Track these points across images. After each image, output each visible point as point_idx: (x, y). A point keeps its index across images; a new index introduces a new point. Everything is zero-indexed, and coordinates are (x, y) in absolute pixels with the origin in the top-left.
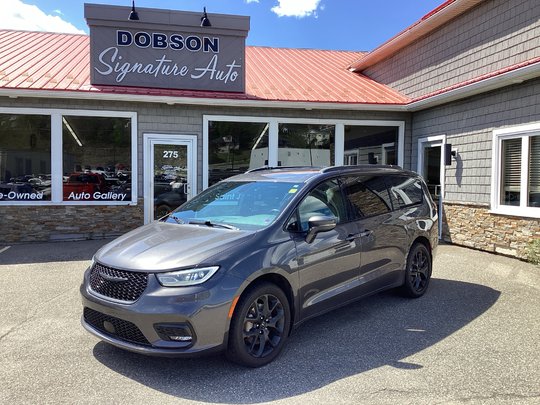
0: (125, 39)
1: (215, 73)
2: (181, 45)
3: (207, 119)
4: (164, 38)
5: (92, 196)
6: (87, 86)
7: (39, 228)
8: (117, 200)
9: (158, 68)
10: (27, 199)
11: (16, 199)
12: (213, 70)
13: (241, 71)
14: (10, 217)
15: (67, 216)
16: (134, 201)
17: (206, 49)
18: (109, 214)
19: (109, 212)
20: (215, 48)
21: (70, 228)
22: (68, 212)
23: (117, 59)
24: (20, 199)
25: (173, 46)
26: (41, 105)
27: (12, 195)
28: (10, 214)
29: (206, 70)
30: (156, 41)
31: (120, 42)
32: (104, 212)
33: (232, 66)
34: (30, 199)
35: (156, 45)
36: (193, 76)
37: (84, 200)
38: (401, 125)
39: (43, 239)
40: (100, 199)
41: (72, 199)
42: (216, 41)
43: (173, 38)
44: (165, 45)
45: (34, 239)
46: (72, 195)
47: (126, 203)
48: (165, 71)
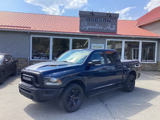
1: (110, 28)
2: (102, 21)
3: (107, 40)
4: (98, 19)
6: (79, 32)
12: (109, 27)
13: (116, 28)
17: (108, 22)
20: (110, 22)
23: (86, 25)
25: (99, 21)
29: (107, 27)
30: (95, 20)
31: (87, 20)
33: (114, 26)
36: (104, 29)
38: (156, 42)
42: (110, 20)
43: (100, 19)
44: (98, 21)
48: (97, 28)
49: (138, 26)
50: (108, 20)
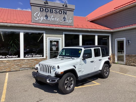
0: (42, 10)
2: (57, 12)
3: (64, 33)
4: (53, 10)
5: (32, 56)
7: (17, 66)
8: (40, 57)
9: (51, 19)
10: (12, 58)
11: (9, 58)
14: (8, 64)
15: (25, 62)
16: (45, 57)
17: (64, 14)
18: (37, 61)
19: (38, 61)
20: (66, 14)
21: (26, 66)
22: (26, 61)
23: (39, 16)
24: (10, 58)
25: (55, 12)
26: (17, 29)
27: (8, 57)
28: (7, 62)
31: (40, 11)
32: (36, 61)
33: (70, 19)
34: (13, 58)
35: (50, 12)
36: (60, 21)
37: (30, 57)
38: (110, 35)
39: (18, 70)
40: (35, 57)
41: (26, 57)
42: (66, 12)
43: (55, 10)
44: (53, 12)
45: (15, 70)
46: (26, 56)
47: (43, 58)
48: (53, 19)
49: (90, 21)
50: (64, 12)
